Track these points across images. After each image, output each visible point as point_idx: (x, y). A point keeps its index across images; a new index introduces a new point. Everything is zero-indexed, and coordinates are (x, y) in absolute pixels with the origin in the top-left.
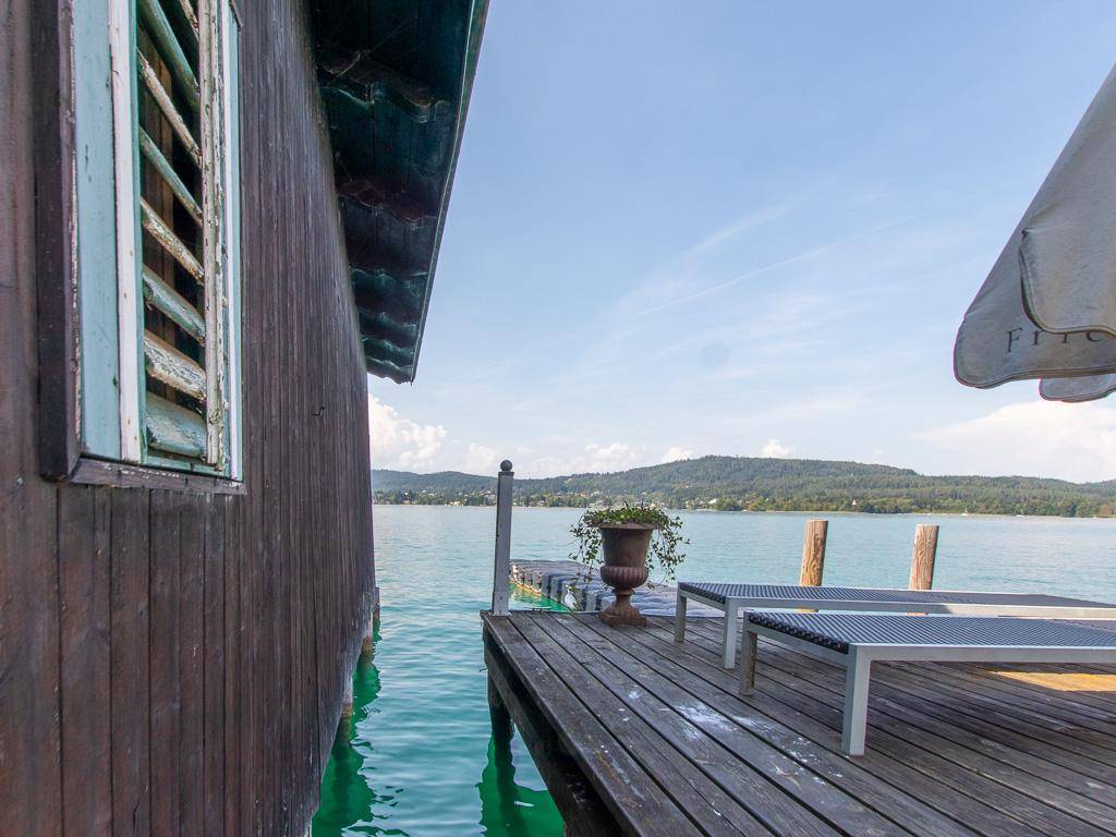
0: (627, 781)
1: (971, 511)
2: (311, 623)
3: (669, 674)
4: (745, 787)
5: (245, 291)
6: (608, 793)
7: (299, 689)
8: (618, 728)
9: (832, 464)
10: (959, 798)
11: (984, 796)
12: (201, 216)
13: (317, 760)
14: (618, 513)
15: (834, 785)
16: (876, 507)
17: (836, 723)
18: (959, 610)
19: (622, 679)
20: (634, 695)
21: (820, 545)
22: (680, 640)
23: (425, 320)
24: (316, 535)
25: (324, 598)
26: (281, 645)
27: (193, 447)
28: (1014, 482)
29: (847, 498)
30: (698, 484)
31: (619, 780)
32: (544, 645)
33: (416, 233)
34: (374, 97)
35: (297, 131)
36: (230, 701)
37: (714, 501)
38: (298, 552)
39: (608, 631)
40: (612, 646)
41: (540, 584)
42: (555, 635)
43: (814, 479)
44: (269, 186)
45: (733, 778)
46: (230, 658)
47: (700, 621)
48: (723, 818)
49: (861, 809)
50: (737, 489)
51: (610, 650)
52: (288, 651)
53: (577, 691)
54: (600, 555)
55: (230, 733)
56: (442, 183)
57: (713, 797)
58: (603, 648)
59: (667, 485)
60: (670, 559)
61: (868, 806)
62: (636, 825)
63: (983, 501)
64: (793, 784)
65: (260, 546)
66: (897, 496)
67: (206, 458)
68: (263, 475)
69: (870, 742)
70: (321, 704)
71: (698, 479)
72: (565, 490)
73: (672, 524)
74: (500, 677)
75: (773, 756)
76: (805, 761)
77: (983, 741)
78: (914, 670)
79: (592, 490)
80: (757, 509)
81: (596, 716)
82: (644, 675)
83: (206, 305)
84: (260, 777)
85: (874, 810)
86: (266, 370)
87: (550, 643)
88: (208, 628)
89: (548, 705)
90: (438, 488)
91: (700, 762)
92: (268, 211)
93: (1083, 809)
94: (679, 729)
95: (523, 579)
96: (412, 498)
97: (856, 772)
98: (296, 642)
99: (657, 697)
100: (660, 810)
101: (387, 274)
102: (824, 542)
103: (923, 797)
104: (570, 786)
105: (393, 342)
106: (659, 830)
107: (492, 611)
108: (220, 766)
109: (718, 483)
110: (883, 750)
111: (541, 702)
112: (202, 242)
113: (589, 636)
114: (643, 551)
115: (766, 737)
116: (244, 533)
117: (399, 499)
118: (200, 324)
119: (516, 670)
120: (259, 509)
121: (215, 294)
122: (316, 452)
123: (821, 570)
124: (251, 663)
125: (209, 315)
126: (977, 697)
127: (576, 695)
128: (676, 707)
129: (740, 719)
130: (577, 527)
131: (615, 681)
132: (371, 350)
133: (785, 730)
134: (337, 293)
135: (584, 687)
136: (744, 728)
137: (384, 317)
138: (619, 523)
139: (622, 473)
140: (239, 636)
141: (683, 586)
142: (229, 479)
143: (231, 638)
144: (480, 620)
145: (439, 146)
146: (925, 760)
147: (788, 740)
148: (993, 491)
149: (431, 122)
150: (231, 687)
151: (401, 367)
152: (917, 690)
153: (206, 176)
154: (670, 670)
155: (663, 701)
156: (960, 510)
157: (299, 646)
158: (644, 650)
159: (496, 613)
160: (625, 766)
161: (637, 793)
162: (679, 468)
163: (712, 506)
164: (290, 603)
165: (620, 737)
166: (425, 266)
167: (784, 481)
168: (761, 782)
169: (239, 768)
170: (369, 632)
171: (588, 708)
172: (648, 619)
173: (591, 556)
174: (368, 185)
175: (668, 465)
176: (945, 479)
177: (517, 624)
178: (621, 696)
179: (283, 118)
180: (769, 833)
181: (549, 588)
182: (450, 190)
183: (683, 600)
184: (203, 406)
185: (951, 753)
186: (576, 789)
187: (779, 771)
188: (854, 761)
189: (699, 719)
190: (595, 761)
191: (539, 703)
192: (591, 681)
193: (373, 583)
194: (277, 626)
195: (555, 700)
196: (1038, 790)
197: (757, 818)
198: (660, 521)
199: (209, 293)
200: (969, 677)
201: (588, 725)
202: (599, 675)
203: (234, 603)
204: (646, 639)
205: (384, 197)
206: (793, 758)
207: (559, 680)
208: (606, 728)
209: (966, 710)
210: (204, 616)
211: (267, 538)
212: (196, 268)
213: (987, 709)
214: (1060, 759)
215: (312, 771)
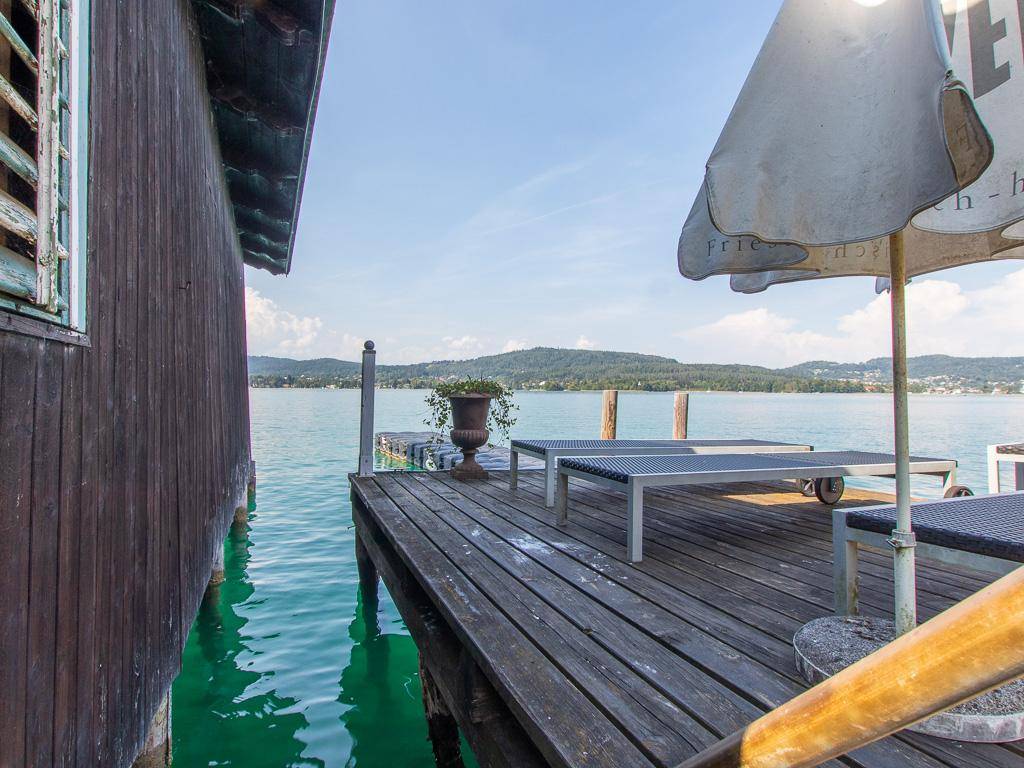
0: (467, 602)
1: (712, 389)
2: (172, 487)
3: (504, 514)
4: (557, 594)
5: (93, 151)
6: (450, 613)
7: (157, 548)
8: (462, 561)
9: (623, 355)
10: (703, 585)
11: (718, 581)
12: (36, 65)
13: (178, 623)
14: (463, 385)
15: (621, 585)
16: (654, 387)
17: (622, 540)
18: (700, 451)
19: (467, 521)
20: (476, 533)
21: (613, 409)
22: (514, 487)
23: (297, 219)
24: (180, 402)
25: (190, 464)
26: (134, 504)
27: (18, 286)
28: (735, 368)
29: (634, 380)
30: (531, 370)
31: (459, 601)
32: (402, 498)
33: (287, 139)
34: (244, 17)
35: (163, 28)
36: (66, 558)
37: (543, 383)
38: (158, 415)
39: (458, 484)
40: (459, 496)
41: (405, 452)
42: (412, 490)
43: (612, 366)
44: (127, 66)
45: (549, 589)
46: (67, 513)
47: (530, 473)
48: (541, 621)
49: (639, 600)
50: (559, 373)
51: (458, 499)
52: (143, 511)
53: (430, 534)
54: (450, 421)
55: (64, 592)
56: (309, 99)
57: (533, 605)
58: (453, 498)
59: (507, 370)
60: (505, 422)
61: (645, 598)
62: (472, 636)
63: (719, 382)
64: (593, 589)
65: (110, 403)
66: (667, 379)
67: (35, 299)
68: (115, 334)
69: (646, 551)
70: (184, 570)
71: (530, 365)
72: (427, 374)
73: (506, 394)
74: (365, 531)
75: (578, 568)
76: (601, 570)
77: (719, 543)
78: (677, 498)
79: (449, 375)
80: (574, 389)
81: (444, 553)
82: (485, 516)
83: (40, 149)
84: (104, 640)
85: (648, 600)
86: (121, 236)
87: (408, 497)
88: (37, 479)
89: (403, 547)
90: (315, 373)
91: (526, 580)
92: (126, 89)
93: (777, 582)
94: (510, 556)
95: (391, 449)
96: (291, 382)
97: (637, 574)
98: (153, 504)
99: (493, 532)
100: (492, 621)
101: (259, 173)
102: (615, 407)
103: (680, 586)
104: (422, 616)
105: (267, 237)
106: (490, 637)
107: (359, 474)
108: (50, 626)
109: (545, 369)
110: (654, 556)
111: (398, 546)
112: (37, 90)
113: (441, 489)
114: (483, 416)
115: (575, 556)
116: (89, 387)
117: (279, 383)
118: (31, 167)
119: (377, 521)
120: (109, 366)
121: (50, 141)
122: (182, 323)
123: (615, 428)
124: (94, 520)
125: (43, 160)
126: (715, 514)
127: (428, 538)
128: (508, 539)
129: (556, 544)
130: (430, 397)
131: (460, 523)
132: (247, 243)
133: (588, 549)
134: (209, 183)
135: (435, 531)
136: (560, 551)
137: (258, 213)
138: (464, 393)
139: (472, 360)
140: (79, 492)
141: (515, 443)
142: (69, 328)
143: (68, 491)
144: (348, 483)
145: (305, 68)
146: (682, 560)
147: (590, 556)
148: (724, 375)
149: (295, 46)
150: (68, 543)
151: (277, 261)
152: (677, 511)
153: (43, 30)
154: (506, 511)
155: (499, 536)
156: (704, 388)
157: (157, 508)
158: (486, 497)
159: (363, 475)
160: (465, 589)
161: (474, 610)
162: (516, 357)
163: (542, 387)
164: (146, 465)
165: (463, 568)
166: (295, 171)
167: (592, 367)
168: (569, 589)
169: (77, 627)
170: (242, 502)
171: (437, 547)
172: (490, 473)
173: (442, 422)
174: (240, 93)
175: (508, 354)
176: (696, 366)
177: (380, 483)
178: (466, 535)
179: (145, 12)
180: (574, 627)
181: (413, 455)
182: (315, 107)
183: (515, 455)
184: (33, 248)
185: (698, 553)
186: (427, 619)
187: (583, 580)
188: (637, 566)
189: (526, 547)
190: (441, 589)
191: (396, 547)
192: (441, 525)
193: (247, 456)
194: (129, 485)
195: (409, 543)
196: (751, 573)
197: (566, 617)
198: (497, 392)
199: (43, 138)
200: (709, 500)
201: (436, 561)
202: (448, 520)
203: (74, 457)
204: (488, 489)
205: (255, 104)
206: (593, 569)
207: (414, 527)
208: (451, 560)
209: (708, 523)
210: (32, 464)
211: (120, 399)
212: (29, 113)
213: (722, 521)
214: (764, 551)
215: (172, 635)
